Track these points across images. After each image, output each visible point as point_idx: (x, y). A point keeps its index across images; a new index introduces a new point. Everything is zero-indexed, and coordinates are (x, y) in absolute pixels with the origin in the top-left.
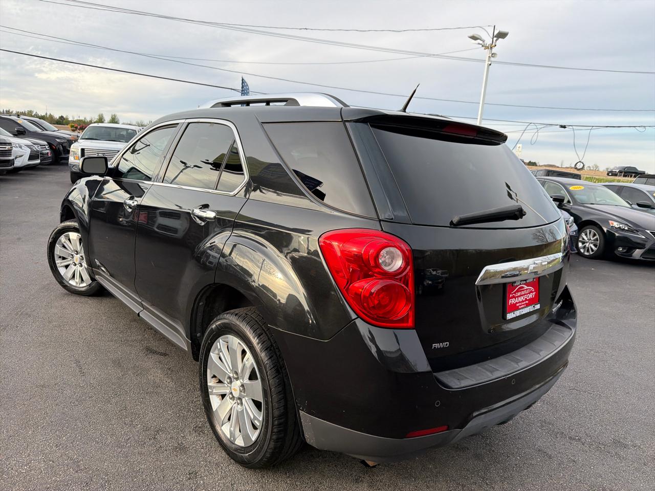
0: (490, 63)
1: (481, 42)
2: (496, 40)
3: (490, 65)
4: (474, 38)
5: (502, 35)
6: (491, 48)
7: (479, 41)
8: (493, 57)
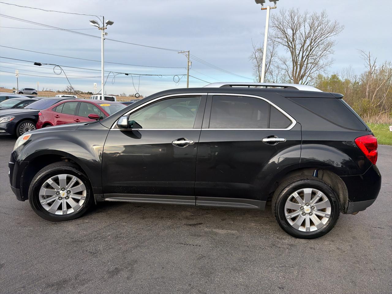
0: (104, 38)
1: (98, 25)
2: (106, 25)
3: (105, 39)
4: (94, 22)
5: (110, 23)
6: (104, 29)
7: (96, 25)
8: (105, 35)
